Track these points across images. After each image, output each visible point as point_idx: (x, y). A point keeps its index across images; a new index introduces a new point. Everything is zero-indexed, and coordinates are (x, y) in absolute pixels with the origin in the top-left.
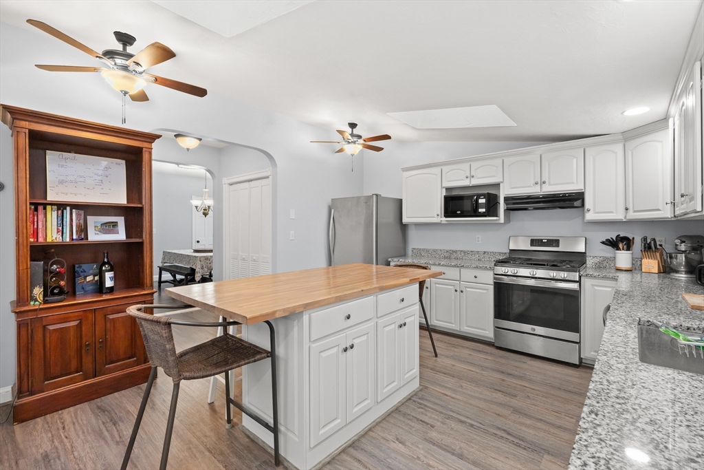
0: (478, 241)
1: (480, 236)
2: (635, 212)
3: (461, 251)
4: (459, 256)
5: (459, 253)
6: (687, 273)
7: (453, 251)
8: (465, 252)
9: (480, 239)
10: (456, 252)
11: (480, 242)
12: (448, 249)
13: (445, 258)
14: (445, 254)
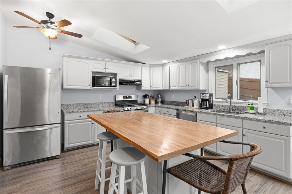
0: (101, 98)
1: (102, 96)
2: (153, 87)
3: (94, 103)
4: (93, 105)
5: (92, 104)
6: (161, 103)
7: (89, 104)
8: (95, 103)
9: (102, 97)
10: (91, 104)
11: (102, 98)
12: (86, 102)
13: (85, 107)
14: (85, 105)
